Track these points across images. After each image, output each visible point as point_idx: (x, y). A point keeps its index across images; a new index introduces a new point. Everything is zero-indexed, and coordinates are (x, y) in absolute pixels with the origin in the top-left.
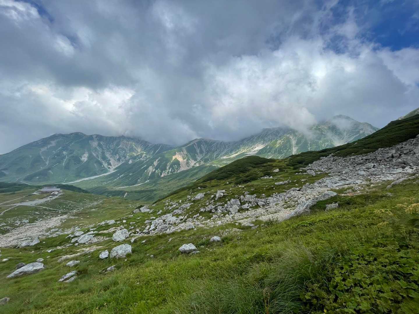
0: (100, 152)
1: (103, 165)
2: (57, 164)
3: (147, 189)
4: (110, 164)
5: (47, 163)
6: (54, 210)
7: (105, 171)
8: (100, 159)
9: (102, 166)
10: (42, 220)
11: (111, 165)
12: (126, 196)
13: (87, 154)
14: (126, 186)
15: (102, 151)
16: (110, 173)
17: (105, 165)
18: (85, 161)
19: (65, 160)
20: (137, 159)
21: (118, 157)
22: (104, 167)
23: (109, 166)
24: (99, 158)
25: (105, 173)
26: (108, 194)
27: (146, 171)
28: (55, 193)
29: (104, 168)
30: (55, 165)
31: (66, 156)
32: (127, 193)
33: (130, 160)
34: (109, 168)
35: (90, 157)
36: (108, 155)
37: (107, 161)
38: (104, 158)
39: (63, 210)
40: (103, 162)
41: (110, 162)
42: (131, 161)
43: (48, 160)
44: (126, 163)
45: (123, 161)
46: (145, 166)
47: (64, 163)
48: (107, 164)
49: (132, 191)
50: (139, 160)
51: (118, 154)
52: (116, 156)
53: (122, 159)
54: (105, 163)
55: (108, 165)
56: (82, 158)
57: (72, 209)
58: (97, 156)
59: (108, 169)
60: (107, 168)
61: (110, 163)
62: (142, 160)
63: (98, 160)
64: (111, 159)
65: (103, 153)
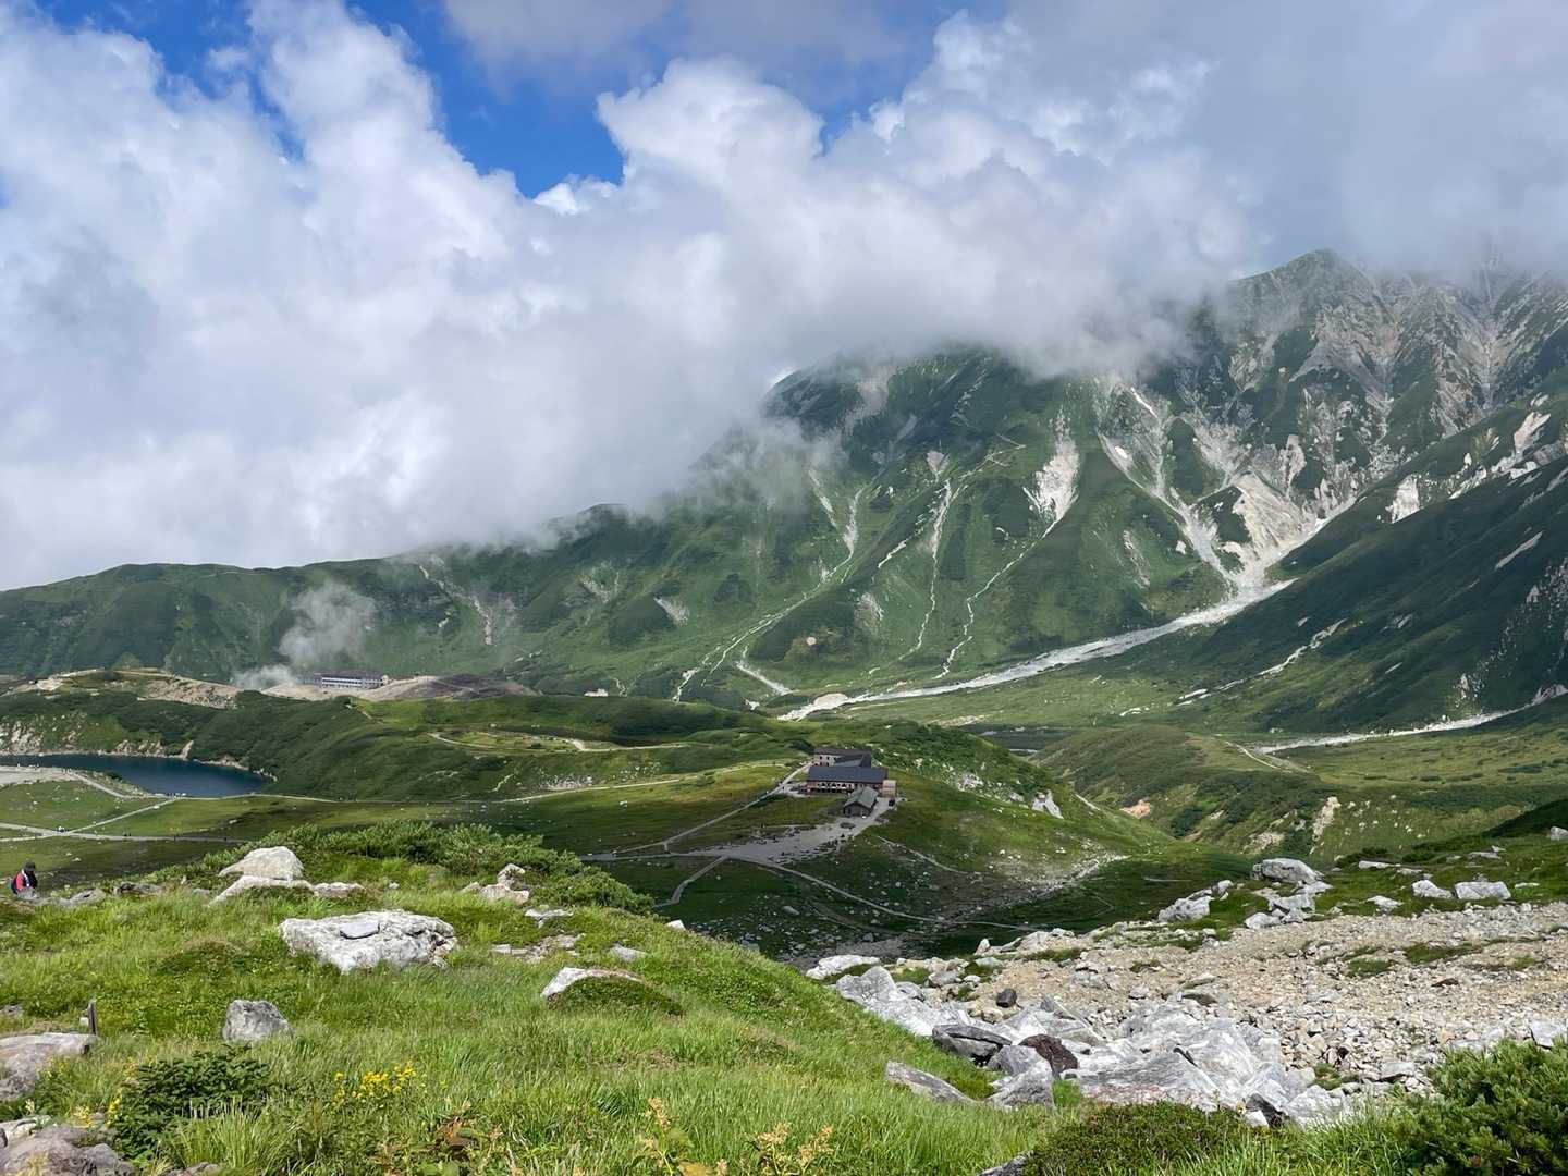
0: (1157, 432)
1: (1186, 541)
2: (902, 545)
3: (1535, 769)
4: (1233, 529)
5: (850, 538)
6: (854, 903)
7: (1205, 588)
8: (1157, 492)
9: (1181, 547)
10: (802, 952)
11: (1243, 537)
12: (1328, 830)
13: (1074, 458)
14: (1356, 730)
15: (1171, 419)
16: (1240, 607)
17: (1200, 535)
18: (1060, 513)
19: (943, 510)
20: (1472, 472)
21: (1303, 463)
22: (1192, 554)
23: (1232, 547)
24: (1152, 480)
25: (1201, 604)
26: (1200, 795)
27: (1535, 591)
28: (860, 801)
29: (1192, 569)
30: (889, 556)
31: (947, 487)
32: (1333, 802)
33: (1400, 480)
34: (1232, 562)
35: (1095, 480)
36: (1216, 448)
37: (1210, 503)
38: (1191, 475)
39: (891, 907)
40: (1184, 510)
41: (1237, 509)
42: (1415, 496)
43: (853, 521)
44: (1371, 509)
45: (1339, 490)
46: (1532, 542)
47: (935, 538)
48: (1214, 529)
49: (1377, 790)
50: (1484, 474)
51: (1302, 436)
52: (1284, 453)
53: (1337, 478)
54: (1202, 518)
55: (1224, 537)
56: (1037, 488)
57: (933, 906)
58: (1141, 461)
59: (1225, 575)
60: (1217, 564)
61: (1239, 519)
62: (1516, 473)
63: (1147, 498)
64: (1244, 484)
65: (1182, 440)
